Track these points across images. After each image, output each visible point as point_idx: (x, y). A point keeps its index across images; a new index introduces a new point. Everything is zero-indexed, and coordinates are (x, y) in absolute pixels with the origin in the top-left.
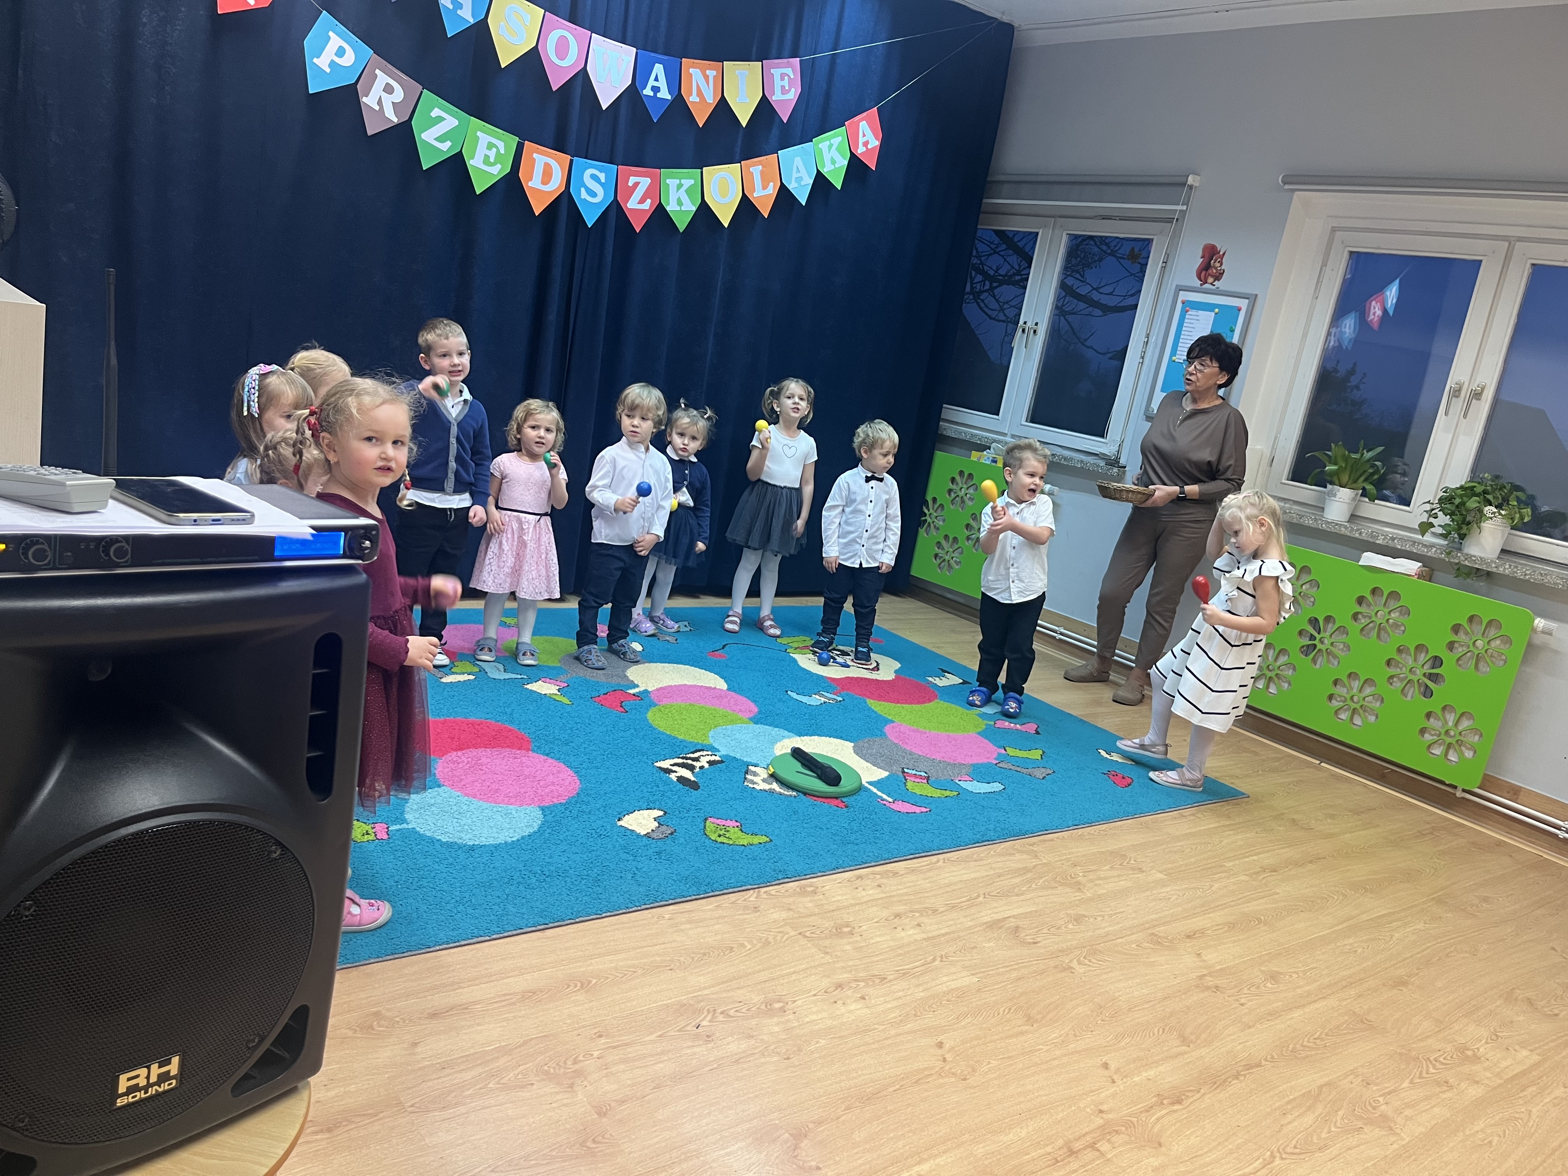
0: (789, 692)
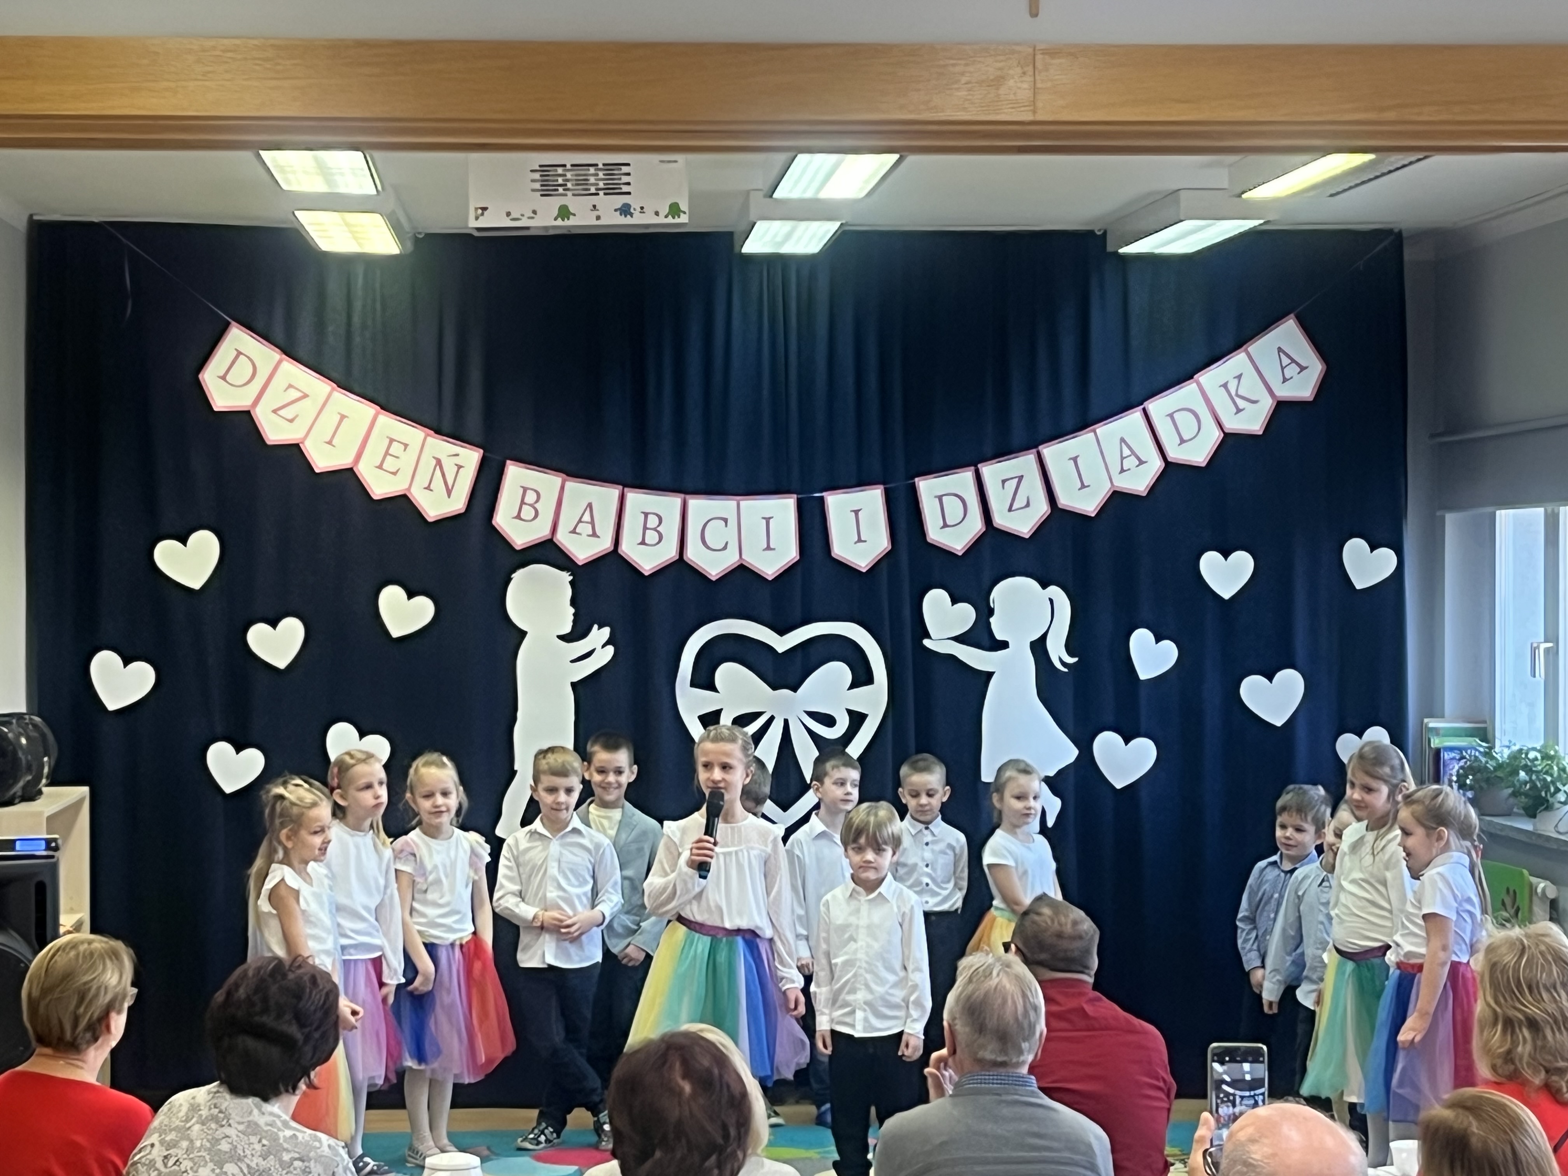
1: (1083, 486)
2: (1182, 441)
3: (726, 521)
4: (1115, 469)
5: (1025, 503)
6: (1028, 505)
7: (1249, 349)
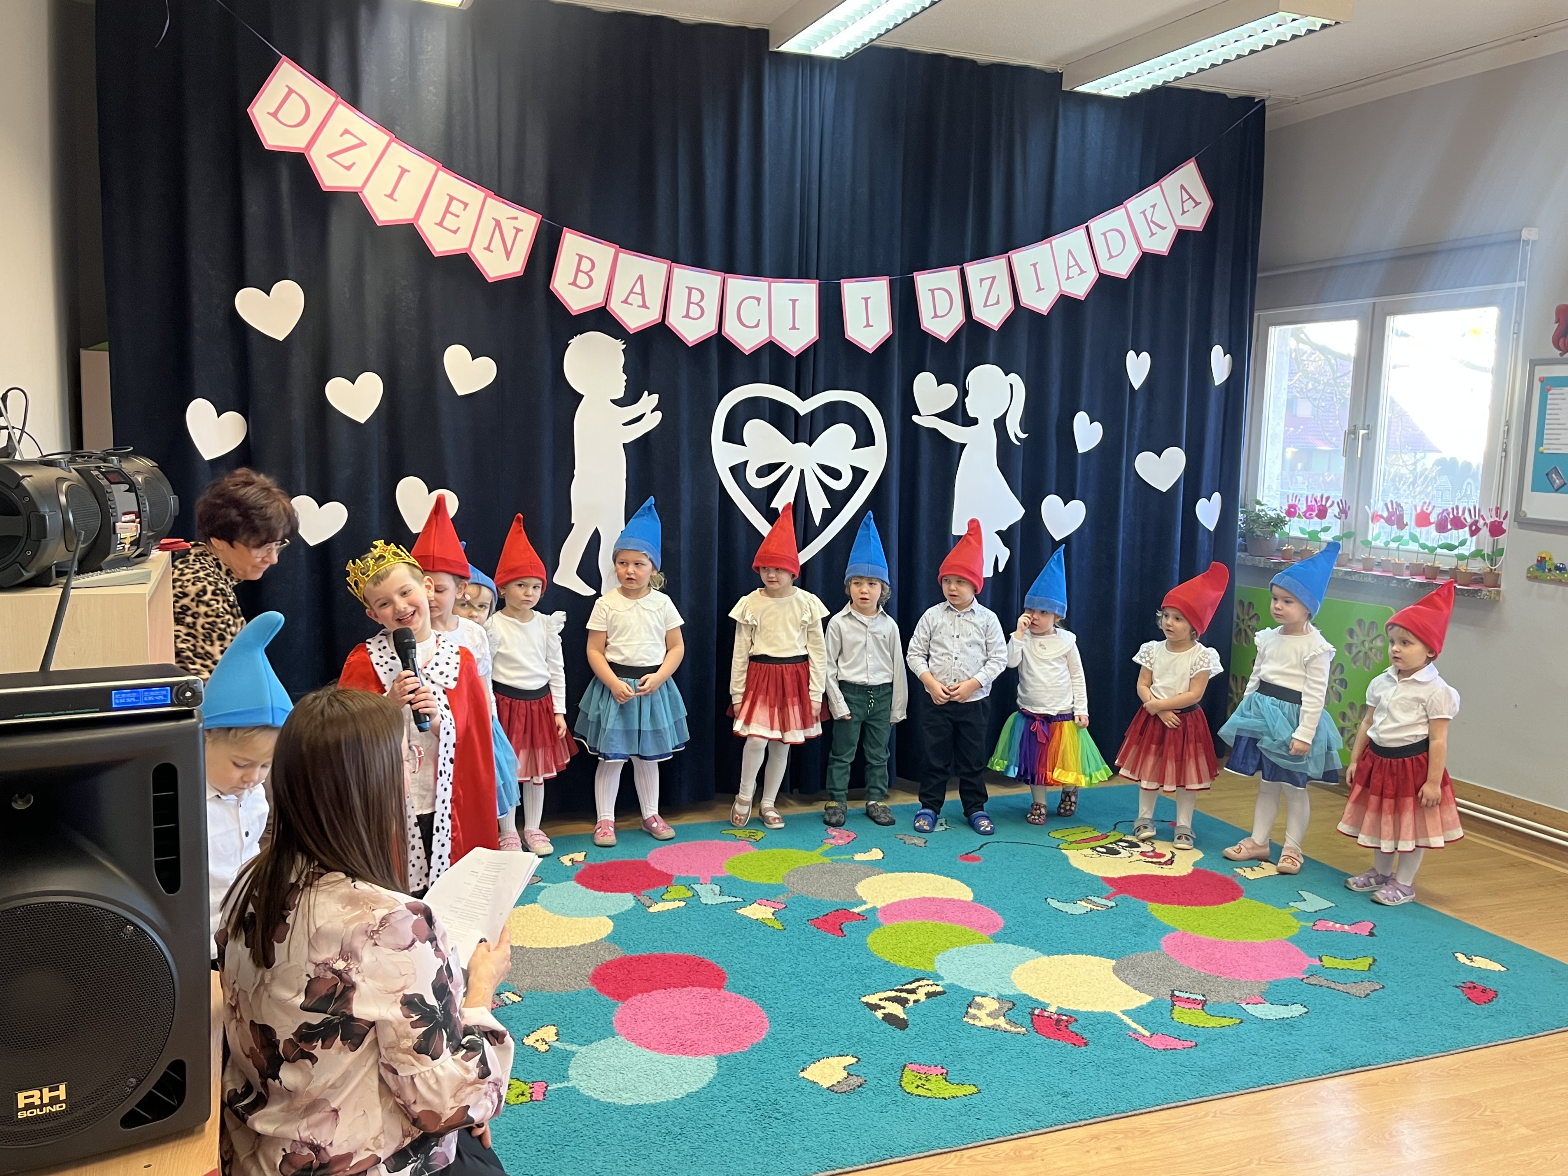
0: (1049, 900)
1: (1040, 289)
2: (1111, 257)
3: (758, 300)
4: (1063, 277)
5: (995, 301)
6: (998, 302)
7: (1163, 184)
